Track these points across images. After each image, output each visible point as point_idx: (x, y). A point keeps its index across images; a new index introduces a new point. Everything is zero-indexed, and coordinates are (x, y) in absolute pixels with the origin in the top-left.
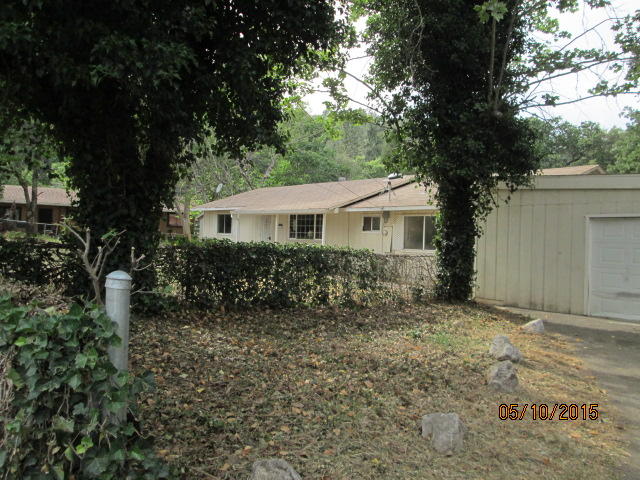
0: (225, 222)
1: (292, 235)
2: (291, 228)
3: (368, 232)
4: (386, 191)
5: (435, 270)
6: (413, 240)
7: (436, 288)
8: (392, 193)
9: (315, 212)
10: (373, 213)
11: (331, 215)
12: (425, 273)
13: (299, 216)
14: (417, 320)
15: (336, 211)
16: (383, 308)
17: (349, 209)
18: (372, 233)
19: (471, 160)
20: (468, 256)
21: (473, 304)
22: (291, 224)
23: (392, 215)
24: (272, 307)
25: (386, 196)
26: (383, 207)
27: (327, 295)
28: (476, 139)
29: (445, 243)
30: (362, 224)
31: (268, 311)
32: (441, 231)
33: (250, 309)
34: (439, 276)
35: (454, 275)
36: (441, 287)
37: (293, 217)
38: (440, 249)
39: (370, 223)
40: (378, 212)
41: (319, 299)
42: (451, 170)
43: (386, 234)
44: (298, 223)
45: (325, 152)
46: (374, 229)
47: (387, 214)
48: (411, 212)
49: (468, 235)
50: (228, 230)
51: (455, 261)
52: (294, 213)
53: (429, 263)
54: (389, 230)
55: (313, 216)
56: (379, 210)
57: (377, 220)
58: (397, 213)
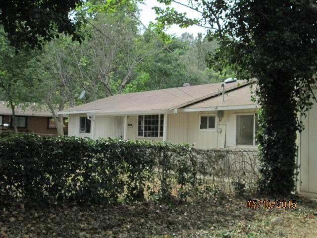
0: (85, 124)
1: (140, 134)
2: (140, 128)
3: (204, 130)
4: (221, 94)
5: (258, 164)
6: (245, 137)
7: (259, 182)
8: (225, 95)
9: (159, 113)
10: (209, 112)
11: (171, 115)
12: (249, 168)
13: (146, 116)
14: (235, 217)
15: (176, 111)
16: (203, 203)
17: (187, 110)
18: (208, 131)
19: (288, 53)
20: (290, 151)
21: (296, 198)
22: (140, 123)
23: (225, 114)
24: (80, 204)
25: (220, 98)
26: (217, 107)
27: (142, 191)
28: (293, 30)
29: (266, 137)
30: (200, 123)
31: (75, 208)
32: (263, 126)
33: (54, 206)
34: (261, 171)
35: (275, 170)
36: (264, 182)
37: (141, 117)
38: (262, 144)
39: (207, 121)
40: (213, 112)
41: (133, 195)
42: (269, 63)
43: (221, 132)
44: (146, 123)
45: (178, 65)
46: (210, 127)
47: (221, 113)
48: (242, 111)
49: (289, 130)
50: (88, 131)
51: (276, 156)
52: (141, 114)
53: (252, 158)
54: (223, 128)
55: (157, 116)
56: (214, 110)
57: (212, 120)
58: (230, 112)
